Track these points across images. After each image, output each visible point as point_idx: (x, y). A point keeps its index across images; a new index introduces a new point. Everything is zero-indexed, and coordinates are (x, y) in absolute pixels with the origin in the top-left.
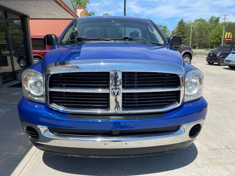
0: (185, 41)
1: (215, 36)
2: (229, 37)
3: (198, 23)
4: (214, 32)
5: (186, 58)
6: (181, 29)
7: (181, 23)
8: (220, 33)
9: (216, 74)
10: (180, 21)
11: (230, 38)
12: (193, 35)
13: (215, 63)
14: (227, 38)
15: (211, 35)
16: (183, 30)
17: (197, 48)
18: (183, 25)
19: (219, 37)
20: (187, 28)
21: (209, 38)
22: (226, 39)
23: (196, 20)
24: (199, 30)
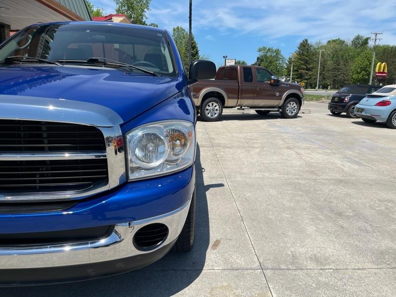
0: (310, 75)
1: (361, 68)
2: (383, 70)
3: (332, 46)
4: (358, 62)
5: (292, 103)
6: (304, 55)
7: (304, 45)
8: (368, 64)
9: (333, 132)
10: (302, 41)
11: (383, 72)
12: (324, 67)
13: (343, 114)
14: (379, 73)
15: (353, 66)
16: (307, 58)
17: (329, 89)
18: (308, 49)
19: (368, 70)
20: (313, 55)
21: (349, 72)
22: (377, 74)
23: (329, 42)
24: (333, 57)
